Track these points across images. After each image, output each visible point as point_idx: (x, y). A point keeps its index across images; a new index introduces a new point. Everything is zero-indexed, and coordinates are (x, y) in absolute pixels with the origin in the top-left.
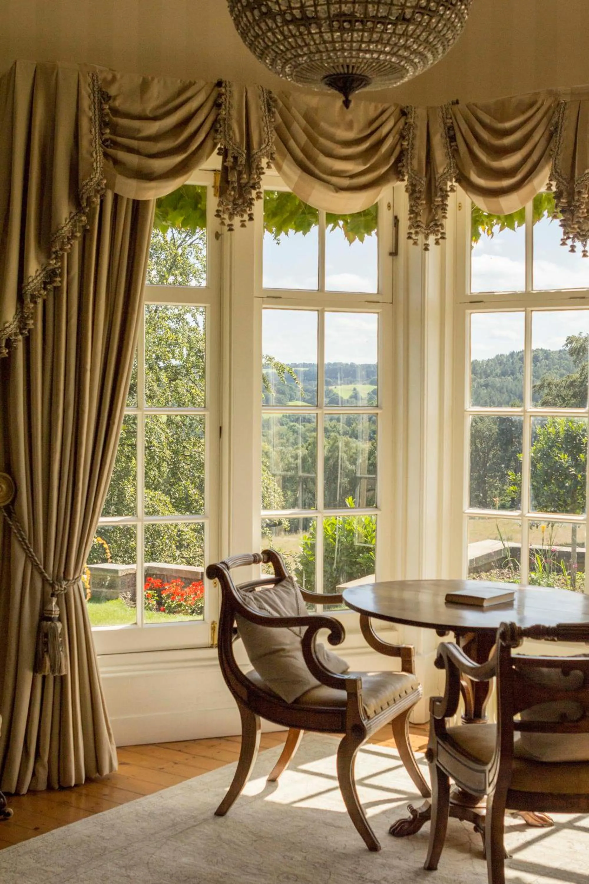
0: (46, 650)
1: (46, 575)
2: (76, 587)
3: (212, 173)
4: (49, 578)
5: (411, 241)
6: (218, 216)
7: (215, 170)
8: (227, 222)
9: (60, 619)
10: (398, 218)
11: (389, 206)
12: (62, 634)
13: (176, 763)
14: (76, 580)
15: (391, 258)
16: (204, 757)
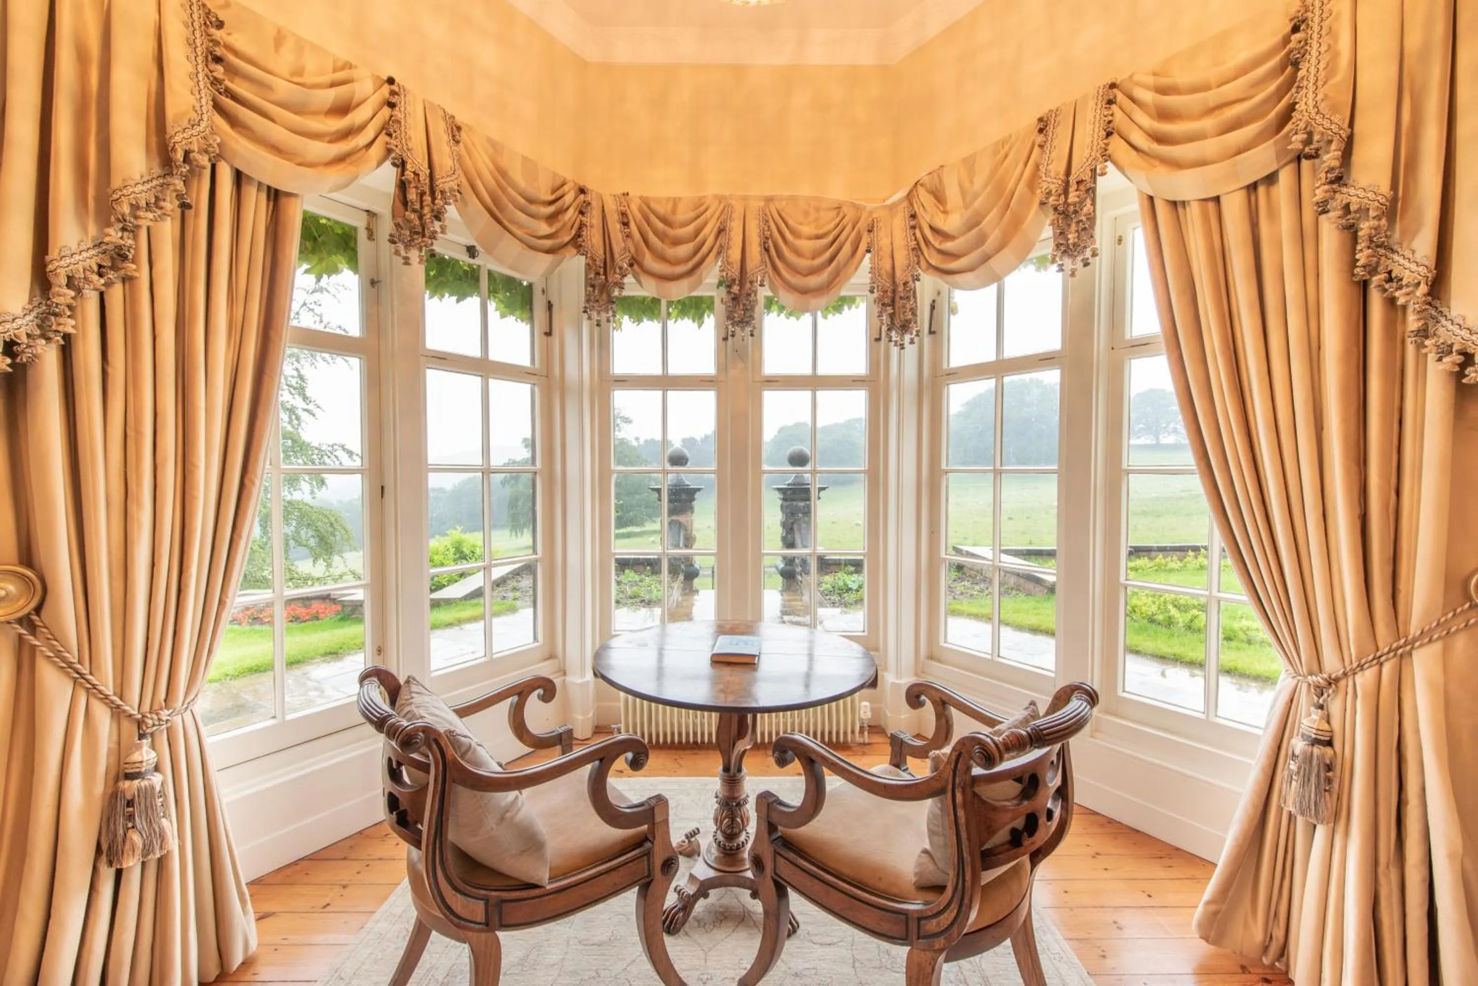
0: (130, 825)
1: (127, 708)
2: (188, 716)
3: (365, 214)
4: (133, 712)
5: (585, 316)
6: (392, 242)
7: (368, 211)
8: (403, 253)
9: (157, 768)
10: (552, 302)
11: (543, 291)
12: (163, 794)
13: (344, 887)
14: (188, 705)
15: (545, 337)
16: (380, 859)
